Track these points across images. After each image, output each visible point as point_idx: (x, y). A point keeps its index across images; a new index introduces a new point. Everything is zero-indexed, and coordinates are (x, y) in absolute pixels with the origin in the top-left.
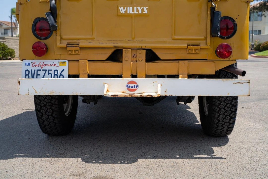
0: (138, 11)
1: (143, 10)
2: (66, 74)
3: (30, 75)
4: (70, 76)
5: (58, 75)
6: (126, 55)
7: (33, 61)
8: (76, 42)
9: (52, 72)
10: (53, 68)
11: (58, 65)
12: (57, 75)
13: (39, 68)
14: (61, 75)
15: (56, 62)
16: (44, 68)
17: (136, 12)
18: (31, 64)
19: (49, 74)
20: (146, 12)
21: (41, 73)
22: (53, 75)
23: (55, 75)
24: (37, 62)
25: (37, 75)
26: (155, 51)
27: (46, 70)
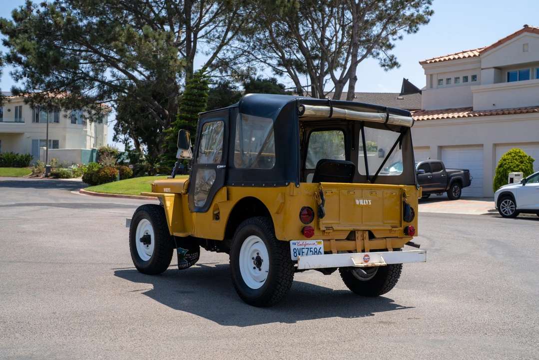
0: (366, 203)
1: (368, 202)
2: (322, 251)
3: (297, 253)
4: (326, 253)
5: (318, 252)
6: (358, 235)
7: (298, 241)
8: (330, 226)
9: (312, 250)
10: (314, 247)
11: (316, 244)
12: (316, 252)
13: (303, 247)
14: (319, 252)
15: (314, 241)
16: (307, 247)
17: (365, 204)
18: (297, 244)
19: (311, 251)
20: (370, 204)
21: (305, 251)
22: (314, 252)
23: (315, 252)
24: (301, 242)
25: (303, 252)
26: (373, 232)
27: (308, 248)
